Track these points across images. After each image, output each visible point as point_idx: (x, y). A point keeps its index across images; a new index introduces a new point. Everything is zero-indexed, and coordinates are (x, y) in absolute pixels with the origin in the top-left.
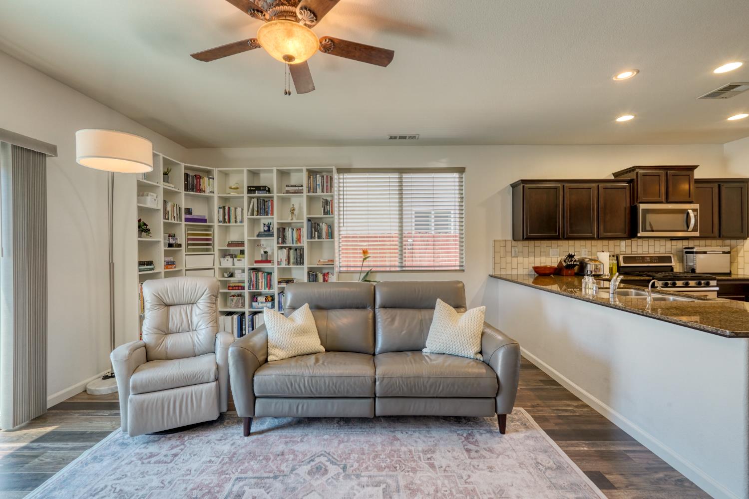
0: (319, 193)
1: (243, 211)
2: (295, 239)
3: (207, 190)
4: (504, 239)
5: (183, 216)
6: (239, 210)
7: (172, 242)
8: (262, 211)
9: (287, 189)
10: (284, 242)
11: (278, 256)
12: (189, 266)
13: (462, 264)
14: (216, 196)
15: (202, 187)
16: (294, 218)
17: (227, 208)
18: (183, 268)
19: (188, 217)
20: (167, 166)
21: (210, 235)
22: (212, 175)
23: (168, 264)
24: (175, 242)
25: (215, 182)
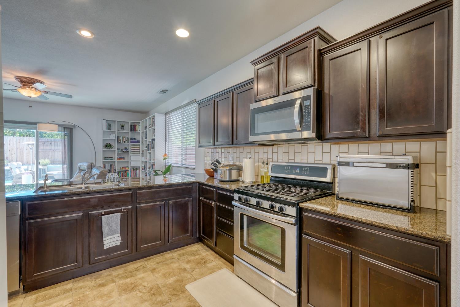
0: (153, 127)
5: (130, 141)
7: (124, 150)
8: (146, 137)
10: (149, 150)
11: (148, 156)
12: (132, 160)
15: (136, 129)
18: (129, 160)
19: (132, 141)
20: (123, 124)
21: (139, 148)
22: (140, 124)
23: (120, 158)
24: (126, 150)
25: (140, 126)
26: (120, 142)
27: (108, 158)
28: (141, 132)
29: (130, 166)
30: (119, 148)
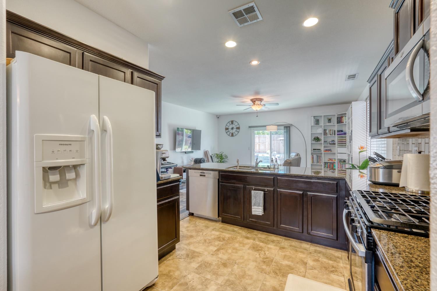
5: (336, 133)
12: (339, 152)
15: (343, 121)
18: (336, 152)
19: (338, 133)
20: (330, 117)
21: (346, 140)
22: (346, 115)
23: (326, 150)
24: (332, 143)
25: (346, 118)
26: (327, 135)
27: (316, 150)
28: (347, 123)
29: (336, 158)
30: (326, 141)
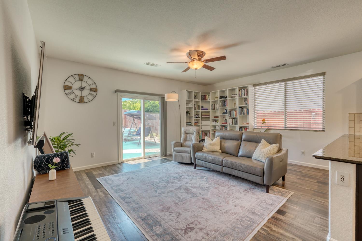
0: (243, 96)
1: (218, 106)
2: (235, 115)
3: (208, 100)
4: (359, 112)
5: (201, 108)
6: (217, 105)
7: (197, 116)
8: (224, 105)
9: (232, 96)
10: (231, 116)
11: (229, 121)
12: (202, 124)
13: (324, 127)
14: (211, 101)
15: (206, 98)
16: (235, 107)
17: (214, 104)
21: (209, 114)
23: (195, 123)
25: (210, 96)
26: (196, 109)
27: (188, 123)
29: (201, 130)
